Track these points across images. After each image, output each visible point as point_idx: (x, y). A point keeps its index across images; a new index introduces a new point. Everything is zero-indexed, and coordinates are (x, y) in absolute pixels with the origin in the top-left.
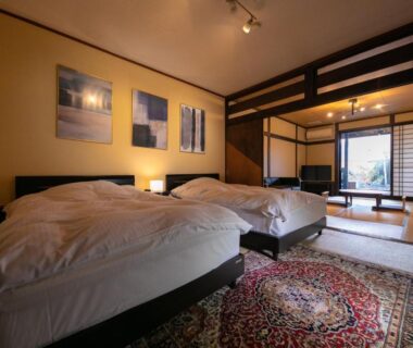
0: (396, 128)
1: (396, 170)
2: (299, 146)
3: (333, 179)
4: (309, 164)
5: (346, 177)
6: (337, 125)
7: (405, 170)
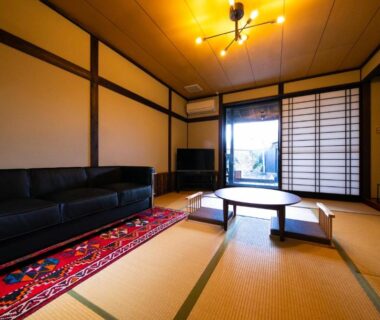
0: (285, 101)
1: (285, 156)
2: (173, 119)
3: (217, 168)
4: (190, 147)
5: (231, 166)
6: (221, 96)
7: (295, 156)
